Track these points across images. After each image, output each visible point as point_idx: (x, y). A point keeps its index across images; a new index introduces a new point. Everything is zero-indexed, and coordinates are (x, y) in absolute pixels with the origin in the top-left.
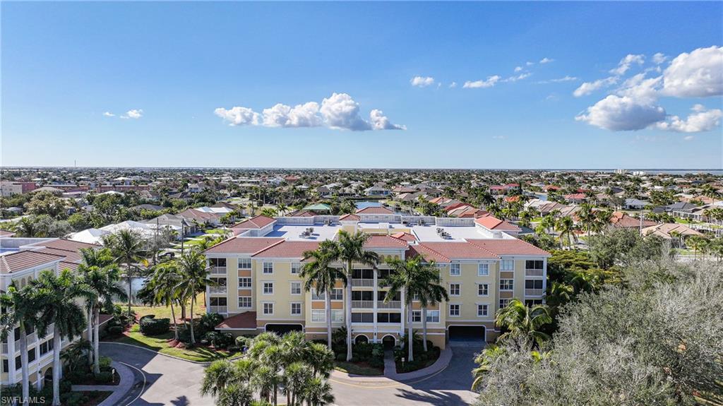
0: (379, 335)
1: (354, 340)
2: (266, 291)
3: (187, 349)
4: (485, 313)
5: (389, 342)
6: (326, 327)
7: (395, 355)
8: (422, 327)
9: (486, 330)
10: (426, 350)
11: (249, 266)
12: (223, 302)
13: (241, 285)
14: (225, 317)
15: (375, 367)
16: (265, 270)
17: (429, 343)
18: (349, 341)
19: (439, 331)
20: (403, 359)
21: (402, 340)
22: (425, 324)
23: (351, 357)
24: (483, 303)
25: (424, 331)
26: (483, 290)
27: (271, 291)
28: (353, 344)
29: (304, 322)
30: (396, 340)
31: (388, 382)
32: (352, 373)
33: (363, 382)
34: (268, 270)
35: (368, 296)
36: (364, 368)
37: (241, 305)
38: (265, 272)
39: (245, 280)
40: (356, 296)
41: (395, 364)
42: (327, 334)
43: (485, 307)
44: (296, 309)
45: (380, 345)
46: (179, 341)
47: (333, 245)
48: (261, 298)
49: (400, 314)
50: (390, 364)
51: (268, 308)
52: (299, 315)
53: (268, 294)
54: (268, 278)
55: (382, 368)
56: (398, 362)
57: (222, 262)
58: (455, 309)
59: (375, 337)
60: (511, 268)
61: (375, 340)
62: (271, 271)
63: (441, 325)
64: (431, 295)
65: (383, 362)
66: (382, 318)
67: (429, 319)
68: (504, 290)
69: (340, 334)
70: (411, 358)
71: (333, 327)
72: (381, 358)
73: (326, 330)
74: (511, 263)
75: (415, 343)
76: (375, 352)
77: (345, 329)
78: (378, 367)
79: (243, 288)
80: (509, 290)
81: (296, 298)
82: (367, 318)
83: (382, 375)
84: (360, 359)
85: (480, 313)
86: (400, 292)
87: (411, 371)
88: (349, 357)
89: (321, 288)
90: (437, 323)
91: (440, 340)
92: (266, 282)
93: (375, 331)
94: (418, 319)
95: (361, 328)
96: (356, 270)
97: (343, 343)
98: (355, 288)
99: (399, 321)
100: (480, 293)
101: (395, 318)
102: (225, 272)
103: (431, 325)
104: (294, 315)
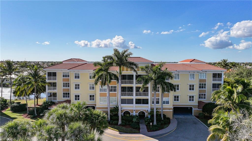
0: (136, 111)
1: (123, 114)
2: (76, 88)
3: (31, 118)
4: (193, 100)
5: (142, 115)
6: (107, 107)
7: (146, 121)
8: (161, 107)
9: (193, 109)
10: (163, 119)
11: (68, 76)
12: (55, 95)
13: (64, 86)
14: (55, 103)
15: (134, 128)
16: (76, 77)
17: (164, 116)
18: (120, 114)
19: (169, 109)
20: (151, 124)
21: (149, 114)
22: (162, 106)
23: (121, 123)
24: (191, 95)
25: (162, 109)
26: (192, 88)
27: (79, 88)
28: (122, 116)
29: (95, 105)
30: (146, 114)
31: (143, 137)
32: (121, 132)
33: (128, 137)
34: (77, 77)
35: (131, 89)
36: (128, 129)
37: (64, 97)
38: (75, 78)
39: (66, 84)
40: (123, 89)
41: (146, 127)
42: (108, 111)
43: (193, 97)
44: (92, 97)
45: (137, 116)
46: (29, 114)
47: (111, 58)
48: (73, 92)
49: (148, 99)
50: (143, 127)
51: (77, 97)
52: (93, 101)
53: (77, 90)
54: (77, 81)
55: (139, 129)
56: (148, 126)
57: (54, 74)
58: (176, 98)
59: (134, 112)
60: (205, 77)
61: (134, 114)
62: (78, 77)
63: (170, 106)
64: (167, 86)
65: (139, 125)
66: (138, 102)
67: (164, 103)
68: (201, 89)
69: (115, 110)
70: (155, 123)
71: (110, 107)
72: (138, 123)
73: (107, 108)
74: (205, 75)
75: (157, 115)
76: (134, 120)
77: (118, 108)
78: (136, 128)
79: (65, 88)
80: (204, 89)
81: (91, 92)
82: (130, 102)
83: (139, 133)
84: (126, 124)
85: (190, 100)
86: (148, 87)
87: (156, 131)
88: (120, 122)
89: (103, 84)
90: (168, 104)
91: (170, 114)
92: (76, 84)
93: (134, 109)
94: (158, 102)
95: (127, 107)
96: (124, 75)
97: (117, 115)
98: (123, 85)
99: (147, 103)
100: (190, 89)
101: (145, 102)
102: (56, 80)
103: (165, 106)
104: (91, 101)
